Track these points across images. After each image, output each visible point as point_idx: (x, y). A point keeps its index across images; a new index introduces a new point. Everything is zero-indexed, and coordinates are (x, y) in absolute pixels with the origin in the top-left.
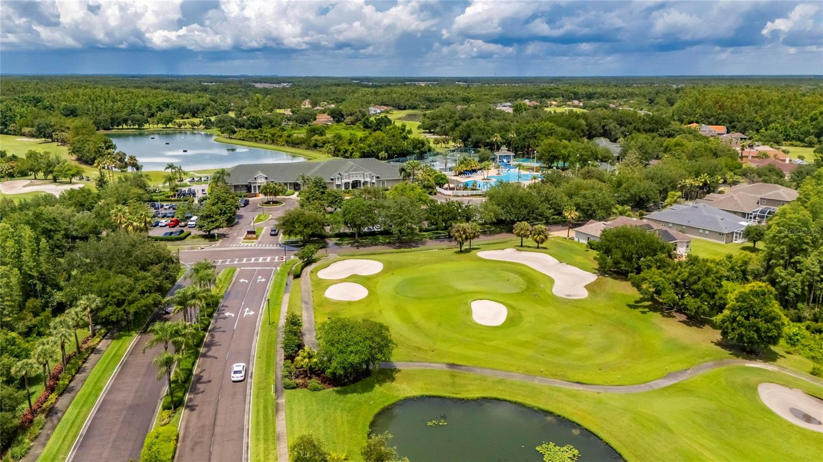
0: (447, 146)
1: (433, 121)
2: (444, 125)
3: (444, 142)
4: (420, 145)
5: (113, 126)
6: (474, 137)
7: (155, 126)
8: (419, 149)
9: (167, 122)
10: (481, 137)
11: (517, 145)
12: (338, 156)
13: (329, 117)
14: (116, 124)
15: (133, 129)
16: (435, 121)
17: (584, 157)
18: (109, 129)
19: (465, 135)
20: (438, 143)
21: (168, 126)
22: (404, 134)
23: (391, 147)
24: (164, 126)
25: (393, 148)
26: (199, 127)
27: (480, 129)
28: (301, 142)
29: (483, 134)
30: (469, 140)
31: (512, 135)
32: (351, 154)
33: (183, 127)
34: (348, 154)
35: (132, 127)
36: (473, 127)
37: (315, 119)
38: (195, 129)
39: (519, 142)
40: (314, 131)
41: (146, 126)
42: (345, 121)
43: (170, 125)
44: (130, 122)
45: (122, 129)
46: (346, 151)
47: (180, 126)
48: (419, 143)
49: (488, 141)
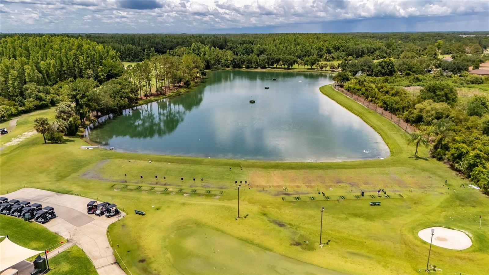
5: (269, 65)
7: (303, 67)
9: (313, 64)
12: (440, 159)
14: (270, 63)
15: (284, 68)
18: (264, 67)
21: (313, 67)
24: (309, 67)
26: (337, 70)
28: (404, 108)
32: (471, 167)
33: (324, 69)
34: (463, 165)
35: (283, 66)
37: (477, 67)
38: (334, 71)
40: (435, 92)
41: (295, 66)
43: (314, 67)
44: (281, 62)
45: (276, 68)
46: (460, 156)
47: (322, 68)
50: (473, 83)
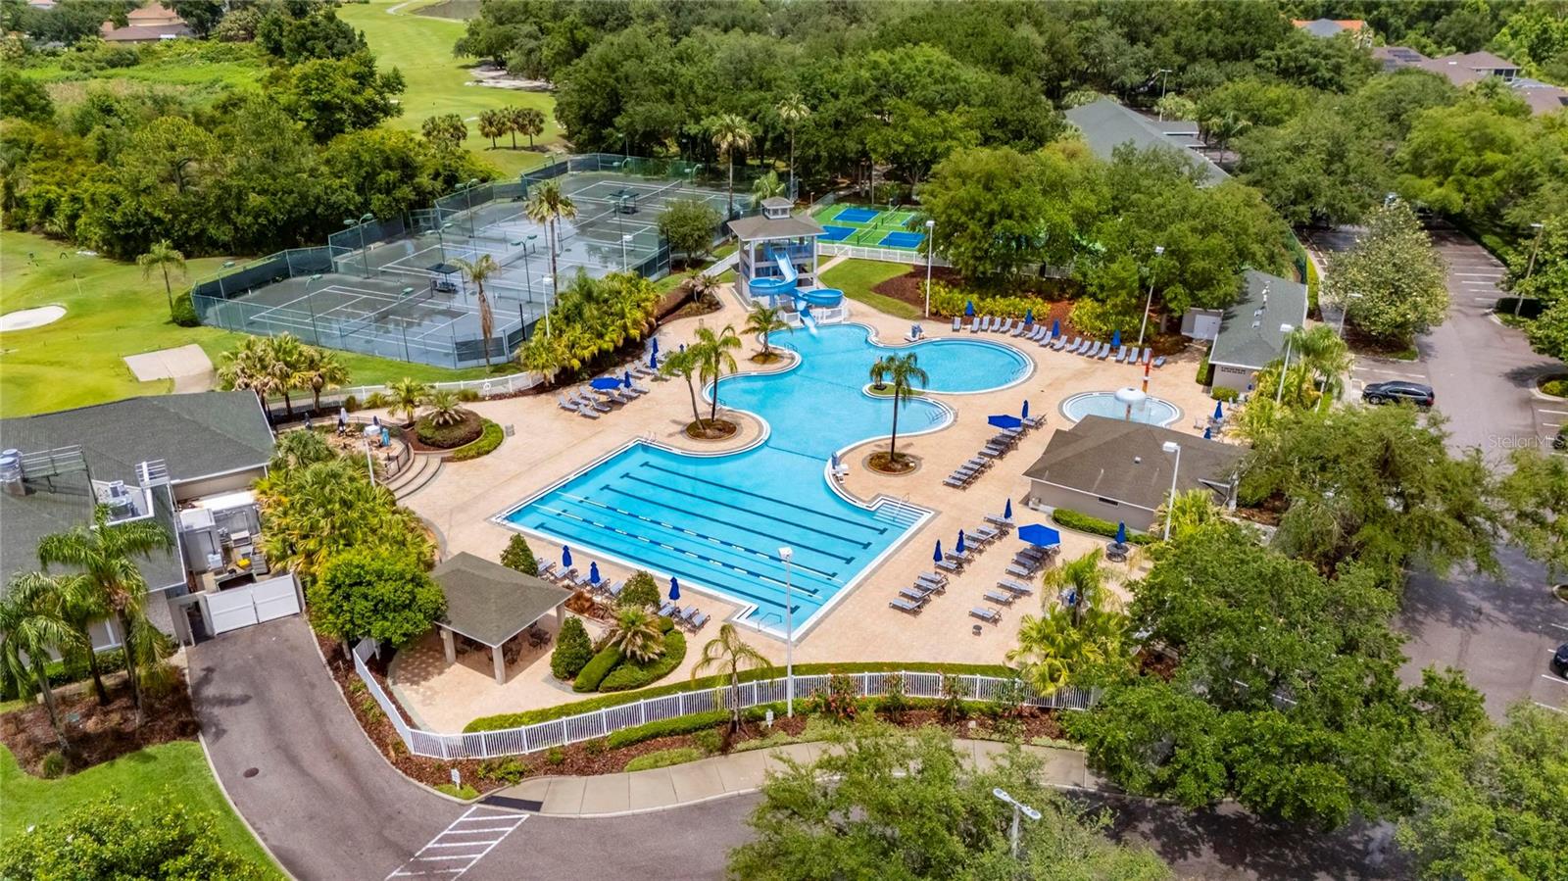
0: (537, 140)
1: (502, 29)
2: (532, 44)
3: (523, 129)
4: (394, 175)
6: (637, 113)
8: (388, 192)
10: (662, 109)
11: (812, 152)
13: (171, 13)
16: (508, 27)
17: (1199, 264)
19: (601, 104)
20: (500, 134)
22: (369, 93)
23: (240, 196)
25: (254, 200)
27: (657, 80)
29: (670, 97)
30: (618, 121)
31: (794, 112)
32: (72, 221)
36: (630, 66)
39: (819, 137)
42: (220, 27)
48: (388, 165)
49: (692, 129)
50: (113, 64)
